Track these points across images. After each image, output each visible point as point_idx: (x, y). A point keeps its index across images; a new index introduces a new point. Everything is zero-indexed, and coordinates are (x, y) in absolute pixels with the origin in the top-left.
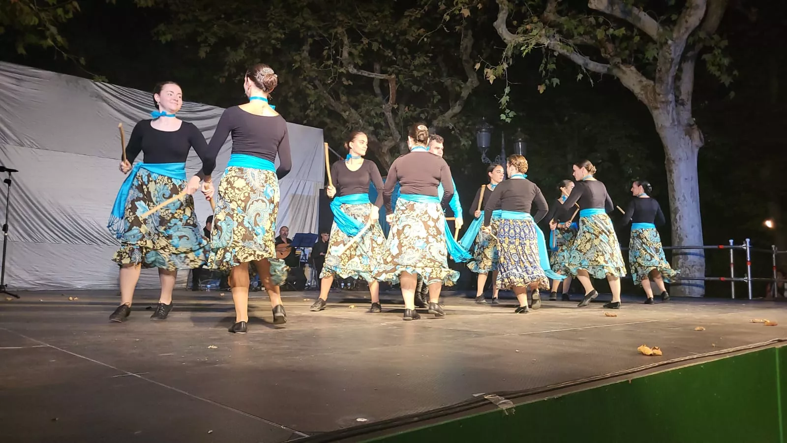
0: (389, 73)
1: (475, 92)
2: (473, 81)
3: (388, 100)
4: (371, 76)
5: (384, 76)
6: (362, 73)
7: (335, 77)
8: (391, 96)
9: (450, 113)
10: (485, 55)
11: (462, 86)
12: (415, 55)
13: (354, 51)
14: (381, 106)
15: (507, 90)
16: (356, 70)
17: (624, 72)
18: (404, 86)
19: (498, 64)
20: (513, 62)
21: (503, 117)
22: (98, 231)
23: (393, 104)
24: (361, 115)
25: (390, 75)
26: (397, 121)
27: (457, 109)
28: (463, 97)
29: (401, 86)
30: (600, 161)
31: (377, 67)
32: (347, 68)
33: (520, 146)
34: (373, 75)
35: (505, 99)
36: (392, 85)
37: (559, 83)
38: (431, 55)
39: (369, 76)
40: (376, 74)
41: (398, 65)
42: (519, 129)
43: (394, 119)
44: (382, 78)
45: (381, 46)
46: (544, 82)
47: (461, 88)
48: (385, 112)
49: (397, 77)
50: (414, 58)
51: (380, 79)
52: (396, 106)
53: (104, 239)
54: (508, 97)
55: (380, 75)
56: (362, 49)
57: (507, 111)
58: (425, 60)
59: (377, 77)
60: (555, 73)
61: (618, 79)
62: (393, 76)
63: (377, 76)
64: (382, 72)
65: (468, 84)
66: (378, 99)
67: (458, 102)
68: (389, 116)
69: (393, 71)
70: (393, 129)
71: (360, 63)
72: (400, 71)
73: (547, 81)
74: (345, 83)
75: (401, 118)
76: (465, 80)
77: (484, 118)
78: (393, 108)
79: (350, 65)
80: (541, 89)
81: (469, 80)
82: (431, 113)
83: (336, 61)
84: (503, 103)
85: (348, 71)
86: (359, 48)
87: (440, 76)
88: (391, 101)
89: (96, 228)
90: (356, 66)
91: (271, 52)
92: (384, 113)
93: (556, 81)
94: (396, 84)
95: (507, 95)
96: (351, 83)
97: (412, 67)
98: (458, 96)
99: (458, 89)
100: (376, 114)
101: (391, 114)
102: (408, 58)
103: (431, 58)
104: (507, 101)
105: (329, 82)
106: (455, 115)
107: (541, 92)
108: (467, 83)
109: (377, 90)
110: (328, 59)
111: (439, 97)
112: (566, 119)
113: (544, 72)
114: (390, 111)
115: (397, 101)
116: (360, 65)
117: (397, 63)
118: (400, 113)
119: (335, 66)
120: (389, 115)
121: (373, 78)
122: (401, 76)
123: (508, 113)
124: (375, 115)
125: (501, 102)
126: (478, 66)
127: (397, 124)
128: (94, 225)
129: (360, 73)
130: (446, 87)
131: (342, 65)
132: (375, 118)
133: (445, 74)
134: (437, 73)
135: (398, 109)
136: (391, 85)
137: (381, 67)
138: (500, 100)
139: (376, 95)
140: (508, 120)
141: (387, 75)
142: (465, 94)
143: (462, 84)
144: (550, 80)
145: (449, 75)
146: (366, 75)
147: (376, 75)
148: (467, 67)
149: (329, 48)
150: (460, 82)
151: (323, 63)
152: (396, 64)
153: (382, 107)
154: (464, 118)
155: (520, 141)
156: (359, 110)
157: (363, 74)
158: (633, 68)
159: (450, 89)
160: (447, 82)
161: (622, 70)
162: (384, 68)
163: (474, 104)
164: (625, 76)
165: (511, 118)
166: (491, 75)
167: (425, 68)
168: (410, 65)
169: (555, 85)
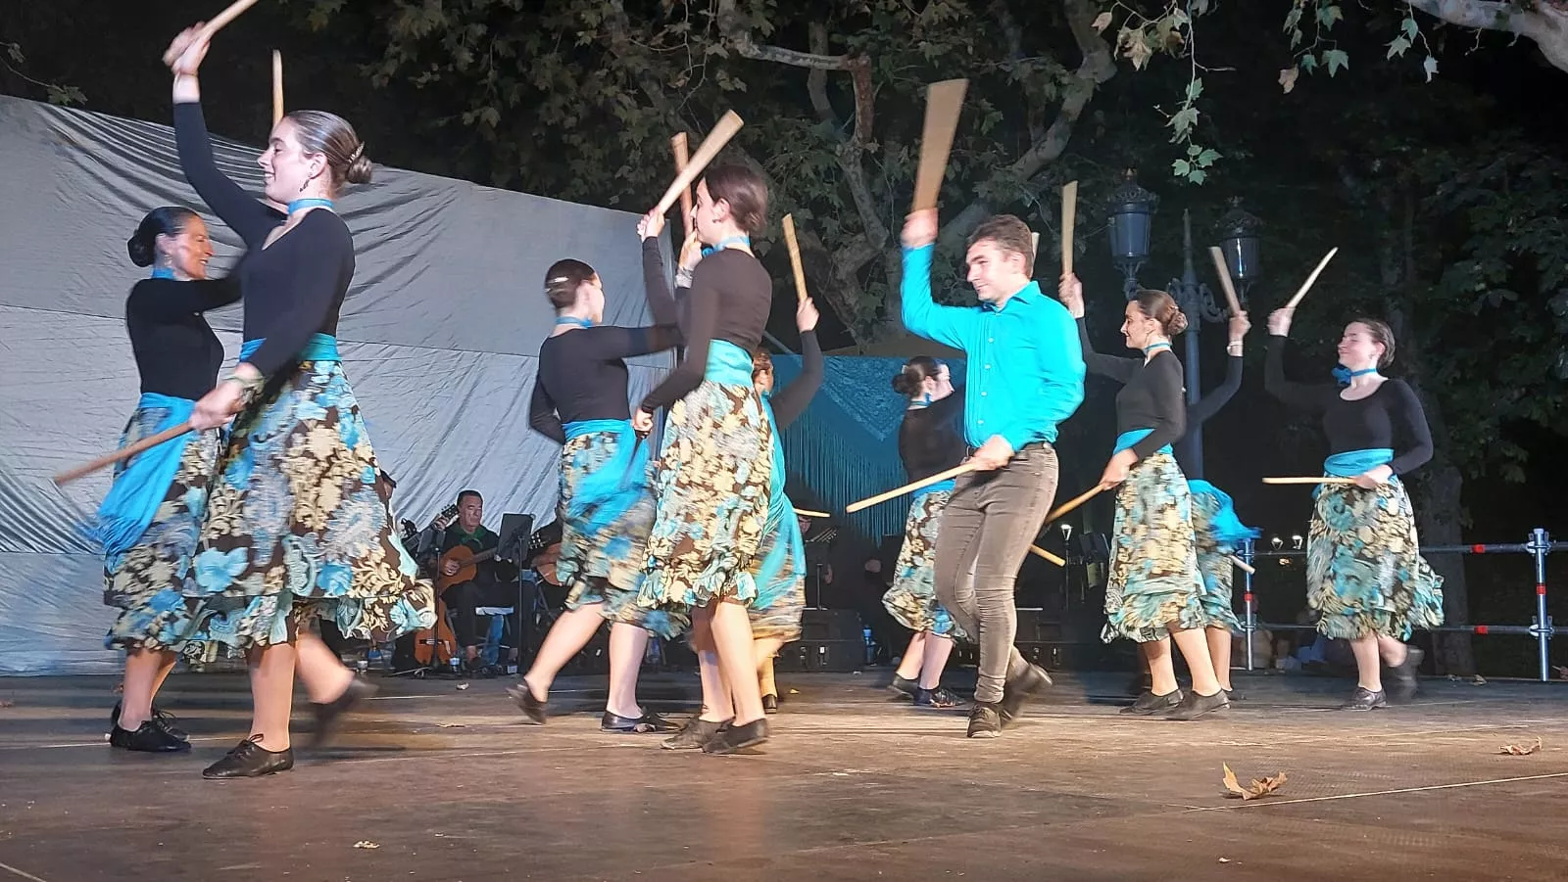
0: (851, 50)
1: (1103, 95)
2: (1097, 68)
3: (850, 130)
4: (800, 62)
5: (837, 62)
6: (774, 56)
7: (698, 72)
8: (859, 117)
9: (1031, 159)
11: (1065, 80)
14: (832, 148)
15: (1194, 89)
16: (756, 47)
17: (1552, 25)
18: (896, 85)
21: (1181, 167)
22: (63, 514)
23: (864, 140)
24: (773, 176)
25: (854, 56)
26: (877, 190)
27: (1051, 146)
28: (1068, 113)
29: (887, 88)
30: (1482, 286)
31: (818, 33)
32: (730, 41)
33: (1239, 248)
34: (804, 60)
35: (1185, 118)
36: (863, 87)
37: (1346, 65)
39: (795, 63)
40: (816, 56)
41: (877, 28)
42: (1236, 202)
43: (870, 184)
44: (833, 67)
46: (1300, 60)
47: (1059, 85)
48: (843, 167)
49: (875, 62)
51: (829, 72)
52: (873, 147)
53: (82, 538)
54: (1196, 111)
55: (829, 58)
57: (1194, 150)
58: (956, 10)
59: (817, 64)
60: (1337, 36)
61: (1529, 45)
62: (864, 60)
63: (817, 61)
64: (835, 49)
65: (1083, 74)
66: (818, 130)
67: (1053, 129)
68: (853, 177)
69: (864, 45)
70: (865, 212)
71: (767, 28)
72: (883, 43)
73: (1310, 60)
74: (726, 85)
75: (890, 180)
76: (1073, 62)
77: (1129, 172)
78: (866, 152)
79: (741, 32)
80: (1288, 80)
81: (1086, 62)
82: (973, 163)
83: (699, 24)
84: (1179, 129)
85: (734, 52)
87: (1001, 54)
88: (858, 135)
89: (59, 507)
90: (756, 35)
92: (840, 170)
93: (1336, 59)
94: (875, 82)
95: (1195, 104)
96: (741, 86)
97: (917, 32)
98: (1054, 110)
99: (1050, 89)
100: (817, 172)
101: (859, 170)
104: (1191, 124)
105: (680, 84)
106: (1045, 166)
107: (1288, 88)
108: (1080, 72)
109: (820, 101)
110: (678, 16)
111: (999, 115)
112: (1378, 165)
113: (1298, 33)
114: (858, 160)
115: (879, 133)
116: (768, 34)
117: (874, 24)
118: (885, 168)
119: (697, 38)
120: (854, 172)
121: (807, 70)
122: (885, 61)
123: (1196, 157)
124: (812, 175)
125: (1173, 125)
126: (1104, 20)
127: (878, 199)
128: (55, 498)
129: (768, 57)
130: (1018, 84)
131: (716, 36)
132: (813, 185)
133: (1014, 46)
134: (992, 46)
135: (880, 155)
136: (858, 86)
137: (830, 34)
138: (1170, 118)
139: (815, 117)
140: (1198, 177)
141: (845, 56)
142: (1073, 103)
143: (1064, 75)
144: (1317, 56)
145: (1029, 51)
146: (786, 60)
147: (815, 60)
148: (1076, 22)
150: (1060, 69)
151: (662, 29)
152: (869, 24)
153: (832, 153)
155: (1239, 236)
156: (770, 162)
157: (779, 58)
159: (1030, 90)
160: (1022, 69)
161: (1544, 15)
162: (835, 38)
163: (1100, 132)
164: (1553, 36)
165: (1207, 168)
166: (1139, 49)
167: (954, 33)
168: (910, 26)
169: (1332, 72)
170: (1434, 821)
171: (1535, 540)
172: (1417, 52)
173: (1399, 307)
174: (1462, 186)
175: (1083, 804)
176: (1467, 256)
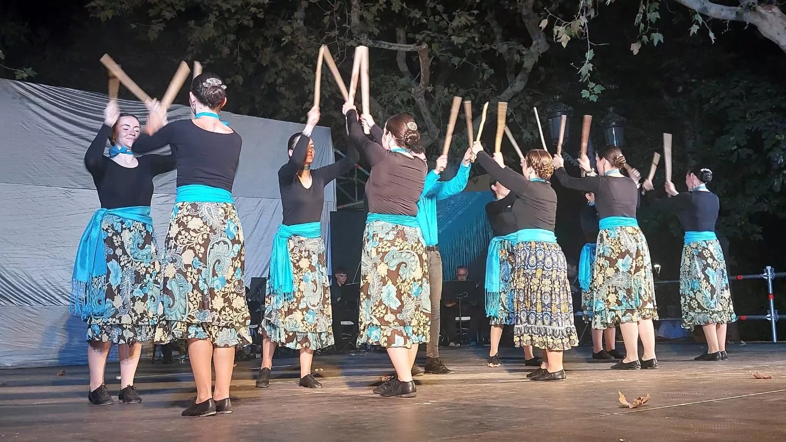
0: (418, 41)
1: (543, 59)
2: (539, 46)
3: (418, 81)
4: (393, 48)
5: (411, 47)
6: (380, 45)
7: (343, 54)
8: (422, 74)
9: (509, 92)
10: (554, 6)
11: (524, 53)
12: (454, 13)
13: (366, 14)
14: (410, 89)
15: (589, 55)
16: (371, 41)
17: (763, 17)
18: (441, 58)
19: (573, 19)
20: (596, 14)
21: (585, 94)
22: (29, 286)
23: (425, 86)
24: (381, 104)
25: (420, 44)
26: (433, 109)
27: (519, 85)
28: (526, 69)
29: (436, 59)
30: (735, 147)
31: (401, 33)
32: (358, 39)
33: (614, 132)
34: (395, 47)
35: (586, 69)
36: (424, 59)
37: (662, 40)
38: (476, 12)
39: (390, 49)
40: (400, 45)
41: (430, 30)
42: (611, 109)
43: (429, 106)
44: (409, 50)
45: (404, 5)
46: (641, 38)
47: (521, 55)
48: (416, 99)
49: (430, 47)
50: (452, 18)
51: (407, 52)
52: (430, 89)
53: (39, 298)
54: (591, 65)
55: (406, 45)
56: (378, 10)
57: (591, 85)
58: (469, 20)
59: (401, 49)
60: (657, 26)
61: (753, 28)
62: (425, 46)
63: (402, 47)
64: (410, 41)
66: (403, 81)
67: (519, 77)
68: (421, 103)
69: (424, 38)
70: (427, 120)
71: (376, 31)
72: (433, 38)
73: (645, 38)
75: (439, 105)
76: (528, 43)
77: (558, 97)
78: (426, 91)
79: (362, 35)
80: (635, 48)
81: (534, 43)
82: (480, 94)
83: (342, 31)
84: (583, 74)
86: (374, 9)
87: (492, 41)
88: (422, 82)
89: (27, 282)
90: (371, 35)
91: (251, 24)
92: (414, 100)
93: (658, 37)
94: (430, 57)
95: (590, 62)
97: (450, 31)
98: (519, 67)
99: (517, 57)
100: (402, 101)
101: (423, 100)
102: (443, 19)
103: (477, 17)
104: (589, 71)
106: (516, 95)
107: (636, 52)
108: (532, 48)
109: (403, 67)
110: (332, 28)
111: (492, 71)
112: (680, 89)
113: (642, 25)
114: (423, 96)
115: (433, 80)
116: (377, 34)
117: (429, 28)
118: (436, 98)
119: (341, 38)
120: (421, 101)
121: (396, 51)
122: (435, 46)
123: (592, 89)
124: (400, 103)
125: (581, 73)
126: (544, 24)
127: (433, 114)
128: (24, 278)
129: (377, 46)
130: (501, 54)
131: (350, 36)
132: (401, 108)
133: (498, 37)
134: (487, 37)
135: (434, 92)
136: (422, 60)
137: (407, 34)
138: (579, 70)
139: (402, 76)
140: (594, 98)
141: (415, 44)
142: (529, 63)
143: (524, 50)
144: (648, 35)
145: (506, 39)
146: (386, 47)
147: (400, 47)
148: (529, 24)
149: (332, 14)
150: (521, 47)
151: (324, 34)
152: (426, 29)
153: (410, 92)
154: (528, 98)
155: (614, 126)
156: (379, 98)
157: (382, 46)
158: (776, 10)
159: (507, 57)
160: (502, 48)
161: (760, 13)
162: (410, 35)
163: (543, 77)
164: (765, 23)
165: (598, 94)
167: (468, 32)
168: (447, 28)
169: (655, 44)
170: (725, 416)
171: (767, 272)
172: (704, 30)
173: (694, 159)
174: (722, 99)
175: (549, 414)
176: (727, 132)
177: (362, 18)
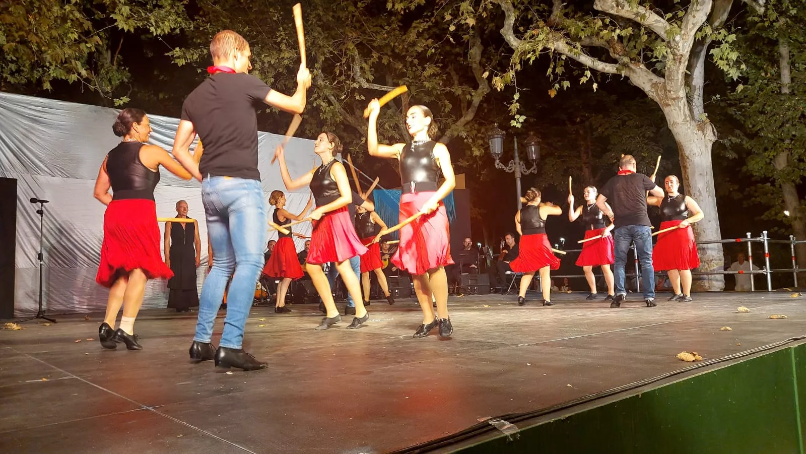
1: (487, 99)
2: (483, 89)
3: (400, 112)
4: (383, 89)
7: (348, 93)
8: (403, 108)
9: (463, 120)
10: (494, 63)
11: (473, 94)
12: (425, 66)
13: (364, 65)
15: (517, 96)
16: (367, 85)
17: (634, 71)
18: (417, 97)
19: (505, 72)
20: (521, 68)
21: (513, 123)
28: (474, 105)
29: (413, 97)
31: (389, 80)
32: (359, 82)
33: (533, 149)
35: (515, 107)
36: (405, 97)
37: (569, 86)
38: (440, 65)
39: (381, 90)
41: (409, 77)
42: (532, 133)
45: (391, 59)
46: (554, 85)
47: (471, 95)
50: (424, 69)
54: (518, 104)
55: (392, 87)
56: (373, 63)
57: (517, 117)
58: (436, 71)
60: (564, 76)
61: (627, 79)
64: (395, 84)
66: (390, 112)
67: (470, 110)
71: (371, 78)
73: (557, 85)
74: (357, 98)
76: (476, 87)
77: (496, 124)
79: (362, 79)
80: (552, 93)
81: (480, 87)
82: (444, 122)
83: (348, 77)
84: (513, 109)
85: (360, 87)
86: (370, 62)
87: (451, 86)
90: (368, 81)
91: (285, 71)
93: (566, 84)
94: (408, 95)
95: (517, 101)
96: (363, 98)
97: (423, 78)
98: (470, 103)
99: (468, 97)
100: (390, 127)
102: (418, 69)
103: (442, 68)
104: (517, 108)
105: (343, 97)
106: (468, 123)
107: (552, 96)
108: (478, 90)
110: (341, 74)
111: (451, 106)
112: (578, 120)
113: (552, 76)
117: (408, 75)
119: (347, 82)
123: (518, 119)
124: (388, 128)
126: (486, 74)
129: (372, 87)
130: (458, 96)
131: (354, 80)
133: (456, 82)
134: (448, 82)
138: (510, 107)
140: (519, 126)
142: (476, 101)
143: (473, 92)
144: (559, 83)
145: (461, 84)
146: (378, 88)
148: (477, 76)
149: (341, 65)
150: (471, 90)
151: (335, 80)
152: (406, 76)
154: (476, 126)
155: (533, 145)
157: (375, 88)
158: (642, 66)
159: (462, 97)
160: (458, 91)
161: (632, 69)
162: (395, 81)
163: (486, 110)
164: (635, 75)
165: (522, 123)
166: (499, 83)
167: (435, 78)
168: (420, 76)
169: (565, 88)
170: (600, 346)
172: (590, 82)
173: (587, 167)
174: (607, 129)
175: (482, 344)
176: (609, 151)
177: (362, 68)
